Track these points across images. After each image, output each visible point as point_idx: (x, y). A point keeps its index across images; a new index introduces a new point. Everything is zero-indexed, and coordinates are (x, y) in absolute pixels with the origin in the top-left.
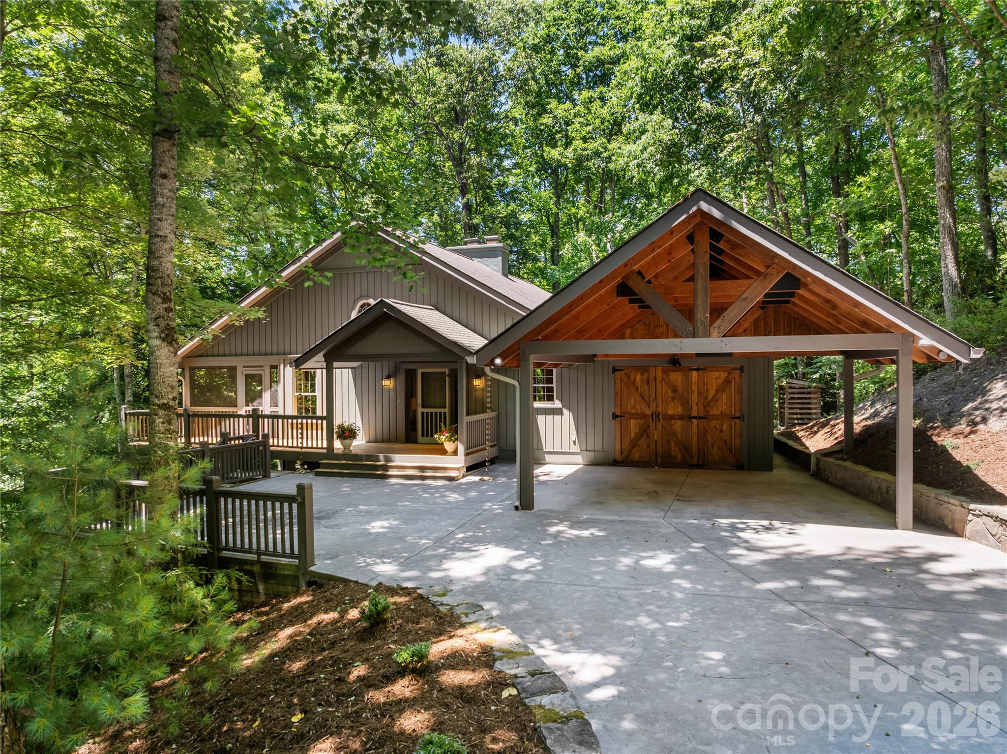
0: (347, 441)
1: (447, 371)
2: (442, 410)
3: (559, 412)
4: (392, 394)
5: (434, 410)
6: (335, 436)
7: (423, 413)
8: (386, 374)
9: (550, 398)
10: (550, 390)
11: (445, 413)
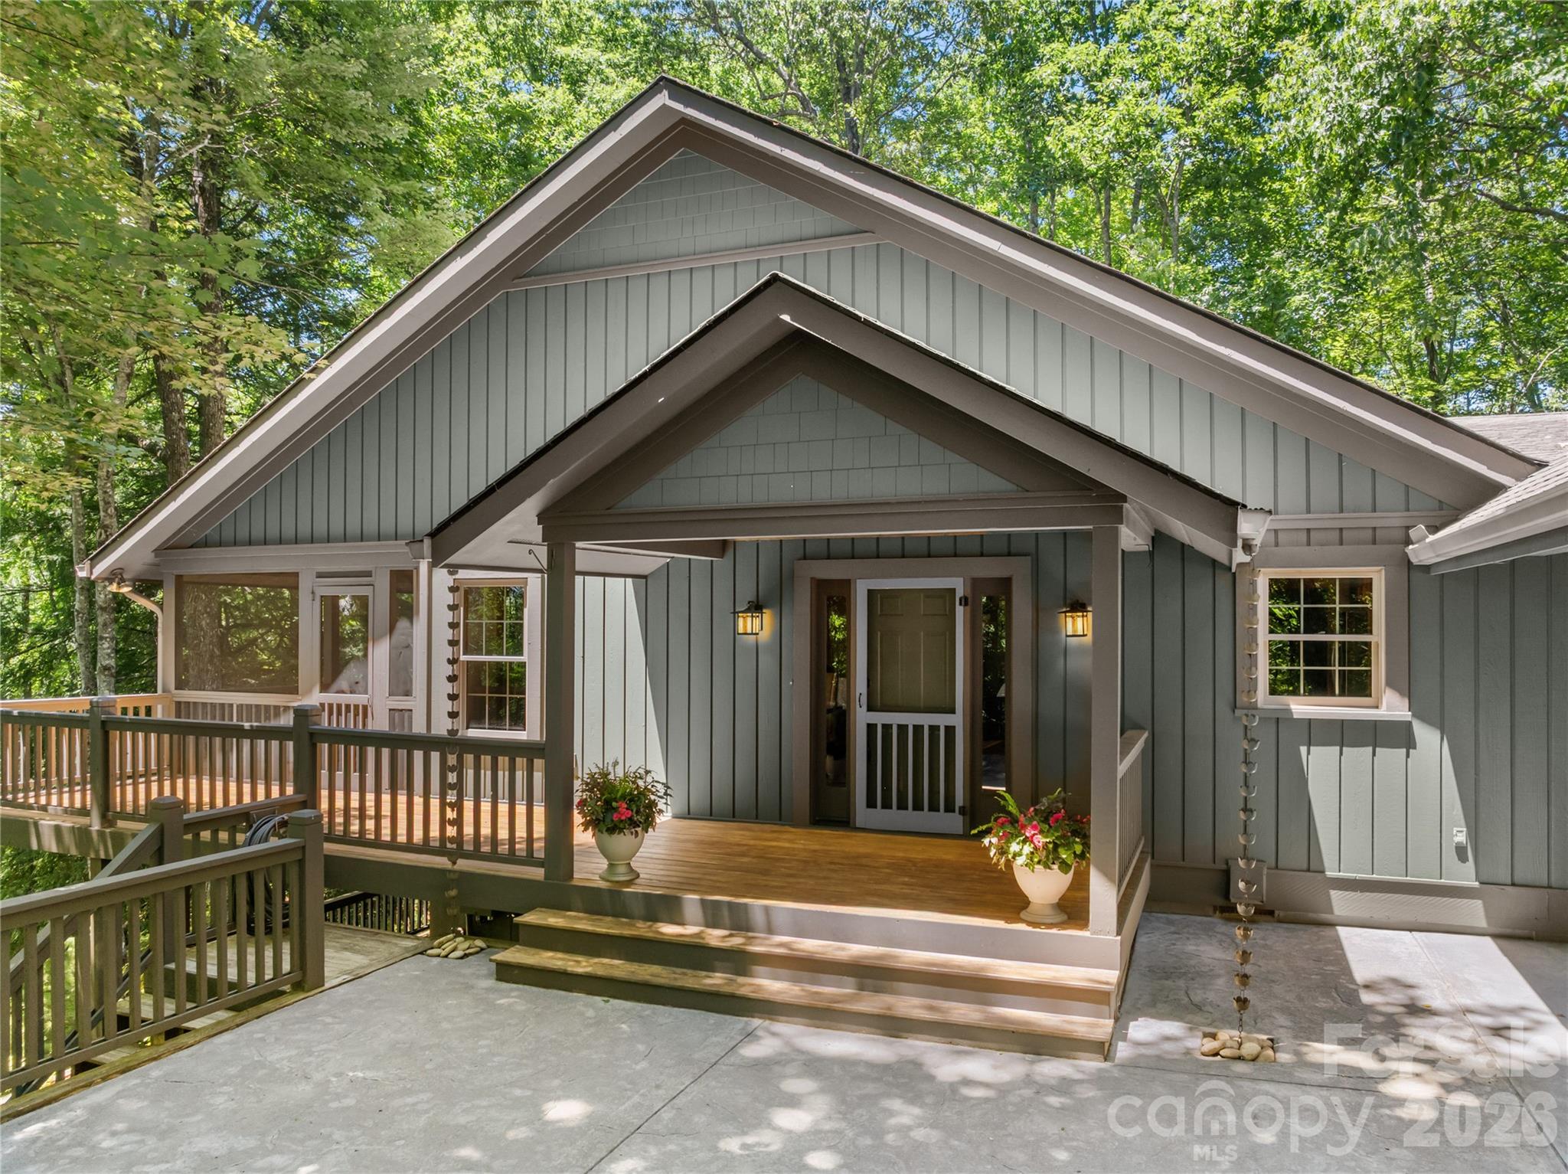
0: (621, 841)
1: (959, 585)
2: (942, 720)
3: (1399, 736)
4: (768, 663)
5: (910, 719)
6: (578, 819)
7: (871, 728)
8: (747, 593)
9: (1358, 685)
10: (1360, 654)
11: (950, 730)
